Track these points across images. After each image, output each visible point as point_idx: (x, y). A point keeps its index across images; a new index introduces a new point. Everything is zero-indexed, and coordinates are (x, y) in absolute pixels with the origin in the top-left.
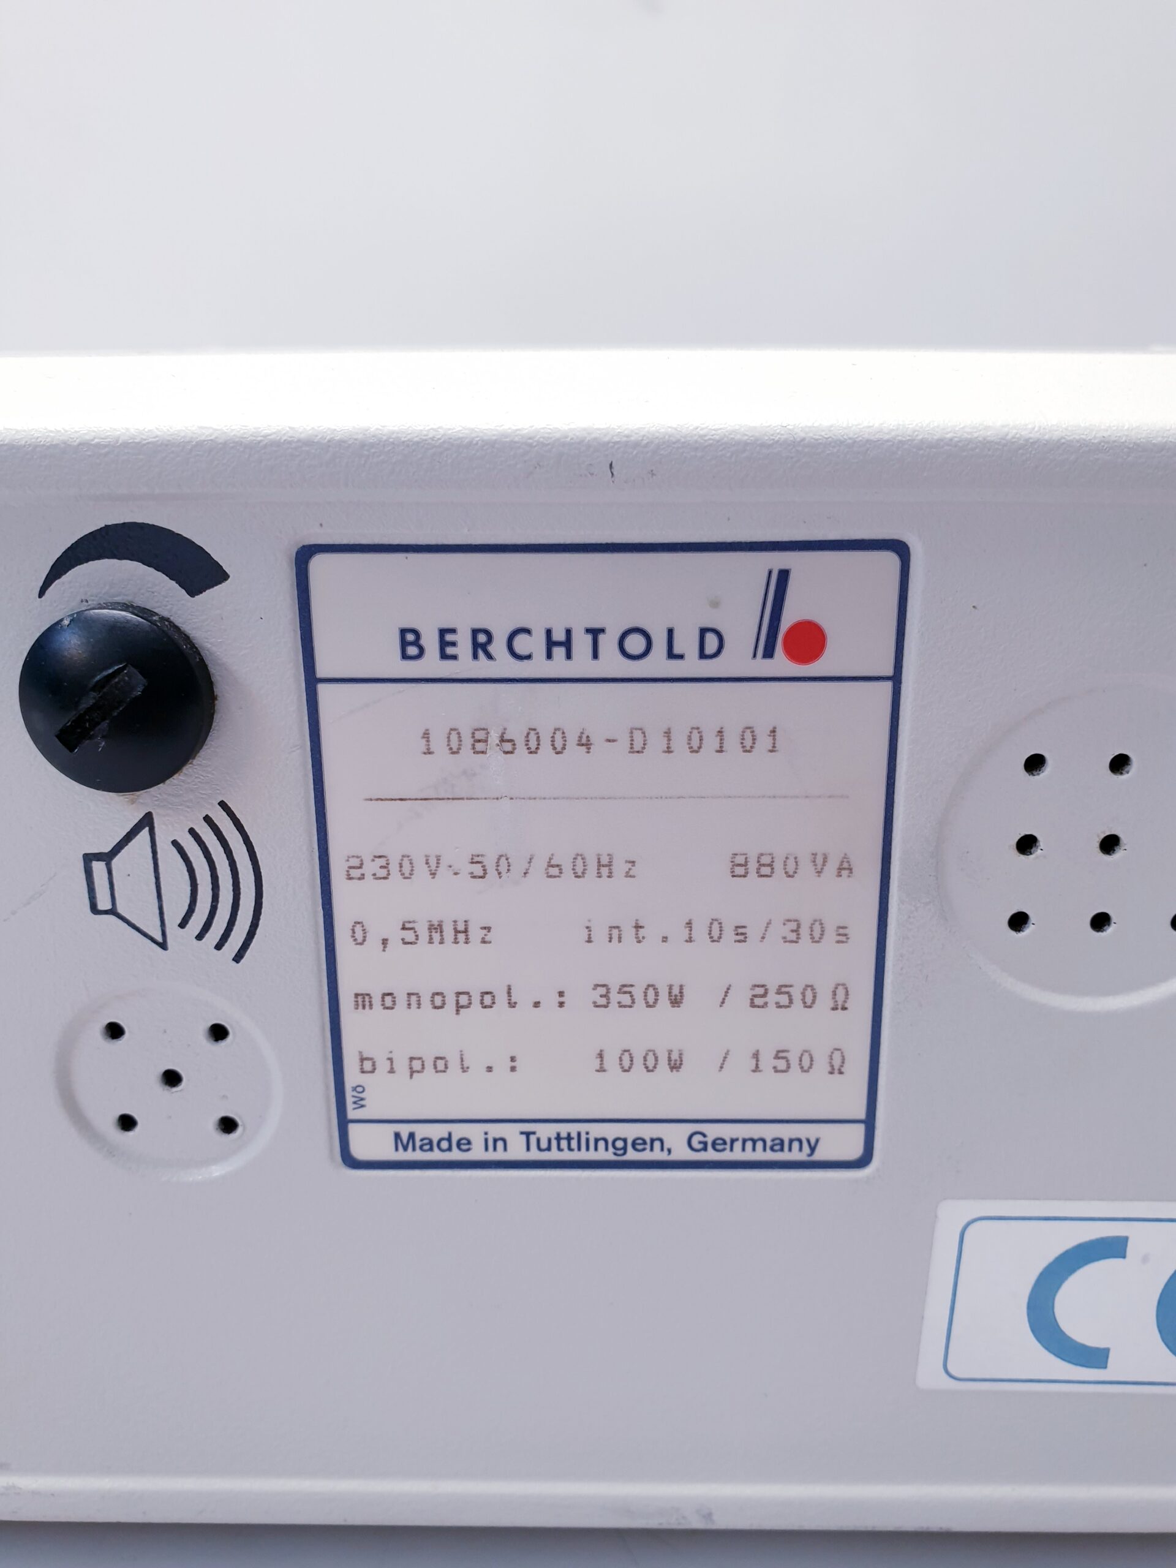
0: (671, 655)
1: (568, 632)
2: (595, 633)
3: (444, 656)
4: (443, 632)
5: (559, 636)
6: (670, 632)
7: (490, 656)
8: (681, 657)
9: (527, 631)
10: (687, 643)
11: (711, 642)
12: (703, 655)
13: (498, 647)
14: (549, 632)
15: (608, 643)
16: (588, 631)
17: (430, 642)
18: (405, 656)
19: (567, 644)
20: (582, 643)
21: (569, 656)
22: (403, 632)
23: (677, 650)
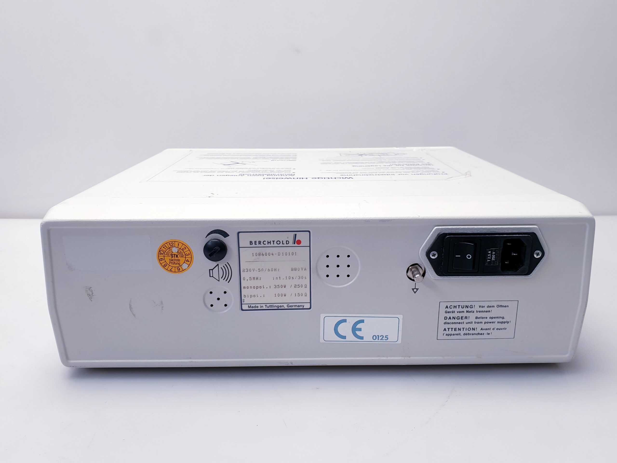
0: (283, 244)
1: (270, 241)
2: (274, 241)
3: (255, 244)
4: (255, 241)
5: (269, 242)
6: (283, 241)
7: (261, 244)
8: (284, 244)
9: (265, 241)
10: (285, 242)
11: (288, 242)
12: (287, 244)
13: (262, 243)
14: (268, 241)
15: (275, 242)
16: (273, 241)
17: (254, 243)
18: (250, 244)
19: (270, 243)
20: (272, 243)
21: (270, 244)
22: (250, 242)
23: (283, 243)
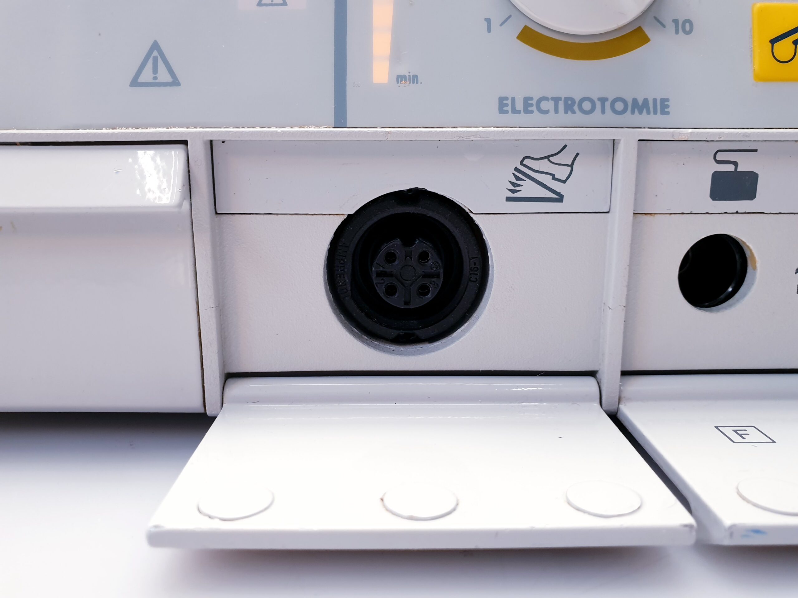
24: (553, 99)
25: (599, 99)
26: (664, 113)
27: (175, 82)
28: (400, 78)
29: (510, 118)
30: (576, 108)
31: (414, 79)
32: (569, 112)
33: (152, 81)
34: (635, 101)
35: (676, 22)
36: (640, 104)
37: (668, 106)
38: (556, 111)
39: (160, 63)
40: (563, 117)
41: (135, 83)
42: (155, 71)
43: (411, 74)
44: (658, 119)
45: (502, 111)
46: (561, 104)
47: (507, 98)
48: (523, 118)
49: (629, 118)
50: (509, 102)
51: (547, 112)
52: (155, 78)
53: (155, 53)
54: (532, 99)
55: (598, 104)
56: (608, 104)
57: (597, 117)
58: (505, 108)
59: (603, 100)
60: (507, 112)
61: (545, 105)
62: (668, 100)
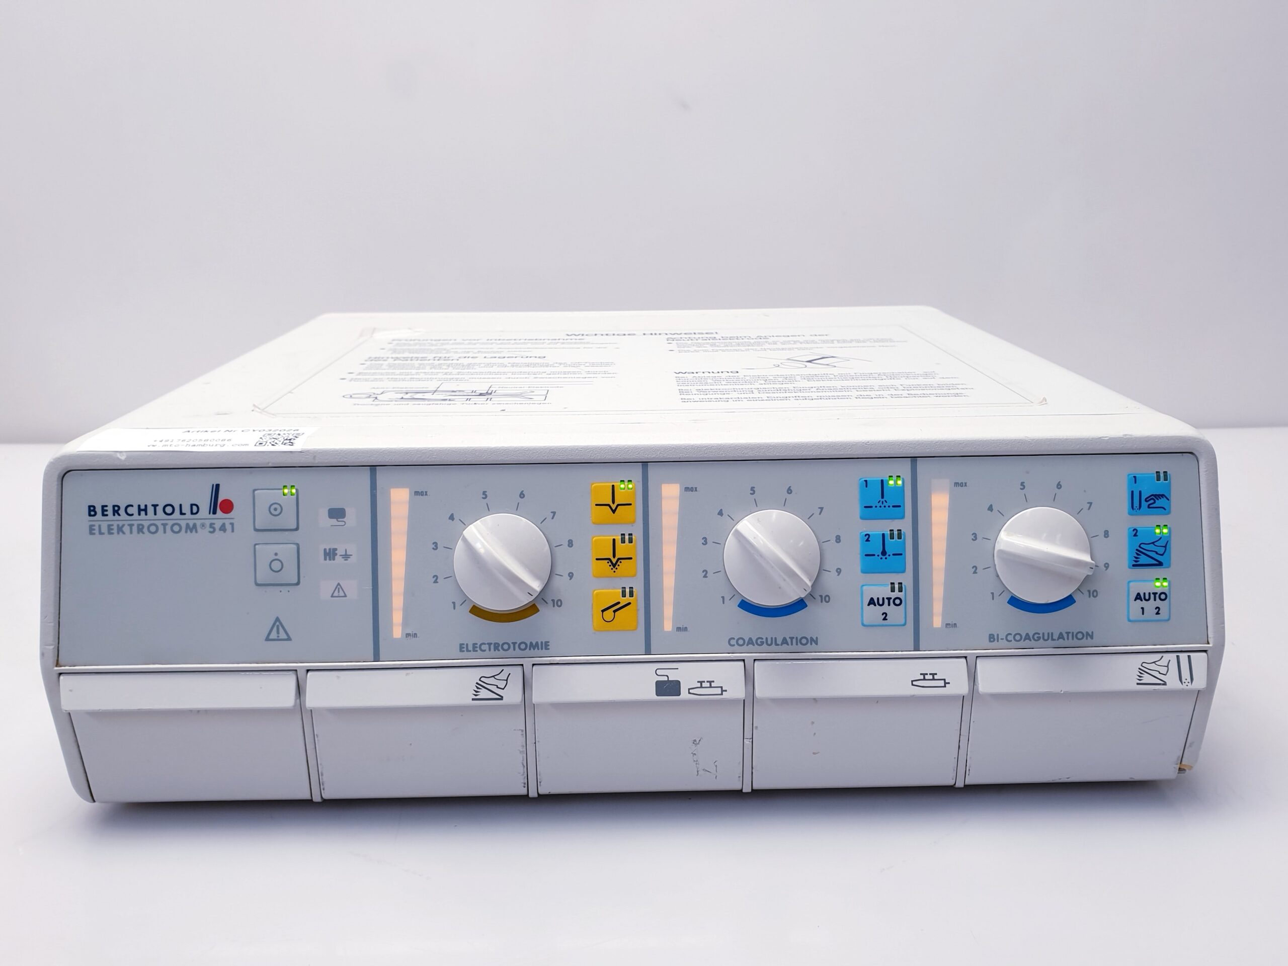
24: (488, 644)
25: (512, 643)
26: (547, 649)
27: (289, 639)
28: (408, 635)
29: (465, 654)
30: (500, 648)
31: (415, 635)
32: (497, 651)
33: (276, 638)
34: (531, 643)
35: (553, 600)
36: (534, 644)
37: (549, 645)
38: (490, 650)
39: (280, 628)
40: (493, 653)
41: (268, 639)
42: (278, 633)
43: (414, 633)
44: (544, 652)
45: (461, 651)
46: (492, 647)
47: (463, 644)
48: (472, 654)
49: (528, 652)
50: (465, 646)
51: (485, 651)
52: (278, 637)
53: (278, 623)
54: (477, 644)
55: (512, 646)
56: (517, 646)
57: (511, 652)
58: (463, 649)
59: (514, 644)
60: (464, 651)
61: (483, 647)
62: (548, 642)
